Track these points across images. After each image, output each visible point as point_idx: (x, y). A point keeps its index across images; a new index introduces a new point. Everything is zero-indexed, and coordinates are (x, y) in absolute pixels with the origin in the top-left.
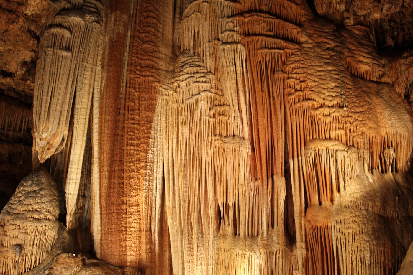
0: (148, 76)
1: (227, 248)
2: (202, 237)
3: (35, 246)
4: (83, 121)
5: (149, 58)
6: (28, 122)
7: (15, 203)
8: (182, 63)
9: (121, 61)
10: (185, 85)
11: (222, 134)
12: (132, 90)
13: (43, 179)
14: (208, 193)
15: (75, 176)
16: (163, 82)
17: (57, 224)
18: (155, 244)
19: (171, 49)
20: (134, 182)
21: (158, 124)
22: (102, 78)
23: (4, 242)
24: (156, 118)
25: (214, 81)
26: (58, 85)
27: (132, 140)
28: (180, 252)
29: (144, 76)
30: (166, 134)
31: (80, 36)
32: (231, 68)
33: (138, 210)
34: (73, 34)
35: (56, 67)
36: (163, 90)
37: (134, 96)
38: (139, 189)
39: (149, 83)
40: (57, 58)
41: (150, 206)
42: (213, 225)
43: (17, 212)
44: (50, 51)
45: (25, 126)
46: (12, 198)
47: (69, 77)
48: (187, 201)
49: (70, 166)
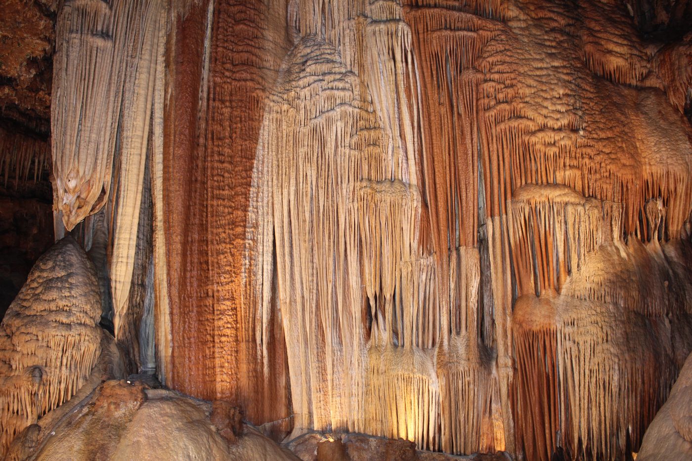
0: (246, 80)
1: (382, 367)
2: (341, 351)
3: (64, 368)
4: (136, 159)
5: (246, 49)
6: (44, 162)
7: (28, 297)
8: (303, 56)
9: (199, 55)
10: (308, 94)
11: (373, 178)
12: (217, 104)
13: (72, 257)
14: (350, 277)
15: (126, 251)
16: (270, 90)
17: (98, 334)
18: (263, 363)
19: (283, 33)
20: (225, 260)
21: (263, 162)
22: (166, 85)
23: (13, 363)
24: (260, 152)
25: (358, 86)
26: (91, 98)
27: (219, 189)
28: (303, 375)
29: (239, 81)
30: (278, 179)
31: (127, 12)
32: (387, 65)
33: (233, 306)
34: (114, 8)
35: (88, 67)
36: (272, 104)
37: (222, 114)
38: (234, 273)
39: (247, 92)
40: (88, 51)
41: (253, 302)
42: (358, 330)
43: (33, 313)
44: (75, 38)
45: (38, 169)
46: (23, 290)
47: (110, 84)
48: (315, 291)
49: (117, 235)
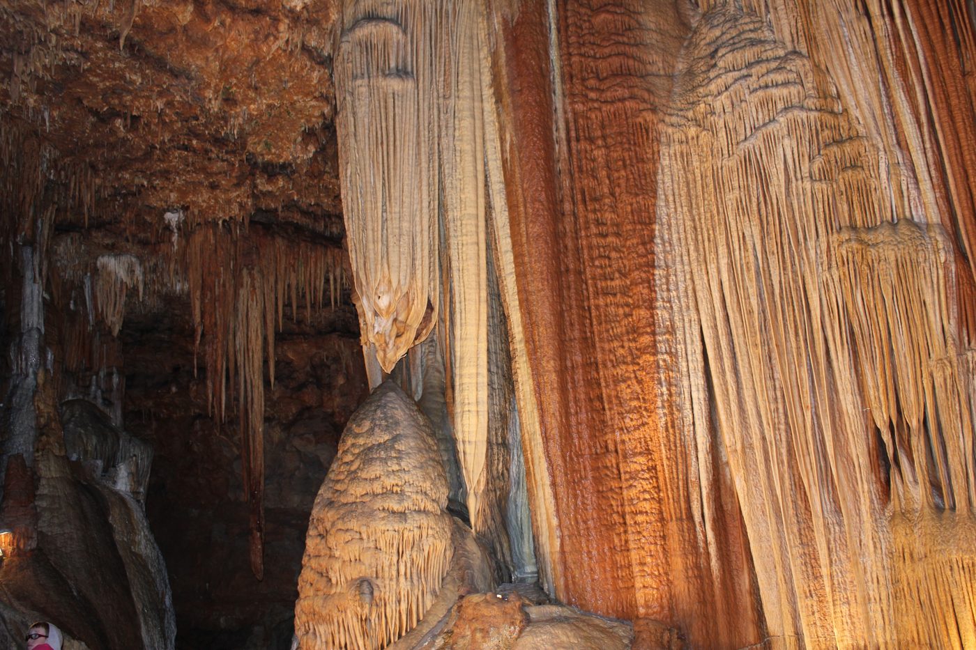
0: (622, 100)
1: (919, 549)
2: (840, 524)
3: (402, 579)
4: (470, 251)
5: (615, 50)
6: (342, 279)
7: (342, 477)
8: (709, 44)
9: (544, 74)
10: (727, 103)
11: (859, 223)
12: (584, 145)
13: (396, 412)
14: (842, 397)
15: (474, 393)
16: (664, 109)
17: (446, 525)
18: (708, 554)
19: (671, 13)
20: (629, 390)
21: (670, 226)
22: (502, 129)
23: (331, 574)
24: (662, 210)
25: (810, 74)
26: (395, 169)
27: (606, 279)
28: (779, 569)
29: (612, 102)
30: (697, 250)
31: (428, 31)
32: (856, 26)
33: (650, 464)
34: (409, 30)
35: (384, 125)
36: (670, 130)
37: (594, 160)
38: (646, 409)
39: (627, 118)
40: (382, 100)
41: (681, 454)
42: (866, 487)
43: (351, 499)
44: (362, 86)
45: (335, 289)
46: (334, 466)
47: (418, 144)
48: (783, 427)
49: (457, 371)
